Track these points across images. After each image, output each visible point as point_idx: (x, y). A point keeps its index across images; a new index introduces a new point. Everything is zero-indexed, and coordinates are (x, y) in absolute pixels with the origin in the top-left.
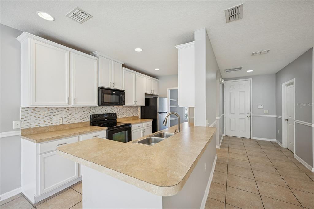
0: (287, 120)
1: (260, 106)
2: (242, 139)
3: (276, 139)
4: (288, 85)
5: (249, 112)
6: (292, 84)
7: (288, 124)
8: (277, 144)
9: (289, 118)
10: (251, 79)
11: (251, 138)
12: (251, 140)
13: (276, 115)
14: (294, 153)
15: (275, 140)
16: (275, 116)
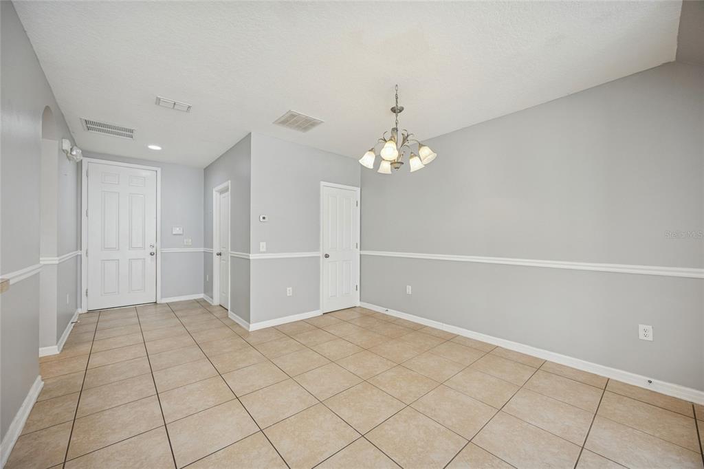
0: (220, 254)
1: (177, 230)
2: (135, 307)
3: (205, 293)
4: (221, 192)
5: (153, 243)
6: (226, 190)
7: (222, 261)
8: (205, 301)
9: (223, 251)
10: (159, 170)
11: (158, 302)
12: (158, 306)
13: (205, 247)
14: (227, 310)
15: (201, 296)
16: (202, 249)
